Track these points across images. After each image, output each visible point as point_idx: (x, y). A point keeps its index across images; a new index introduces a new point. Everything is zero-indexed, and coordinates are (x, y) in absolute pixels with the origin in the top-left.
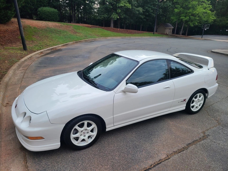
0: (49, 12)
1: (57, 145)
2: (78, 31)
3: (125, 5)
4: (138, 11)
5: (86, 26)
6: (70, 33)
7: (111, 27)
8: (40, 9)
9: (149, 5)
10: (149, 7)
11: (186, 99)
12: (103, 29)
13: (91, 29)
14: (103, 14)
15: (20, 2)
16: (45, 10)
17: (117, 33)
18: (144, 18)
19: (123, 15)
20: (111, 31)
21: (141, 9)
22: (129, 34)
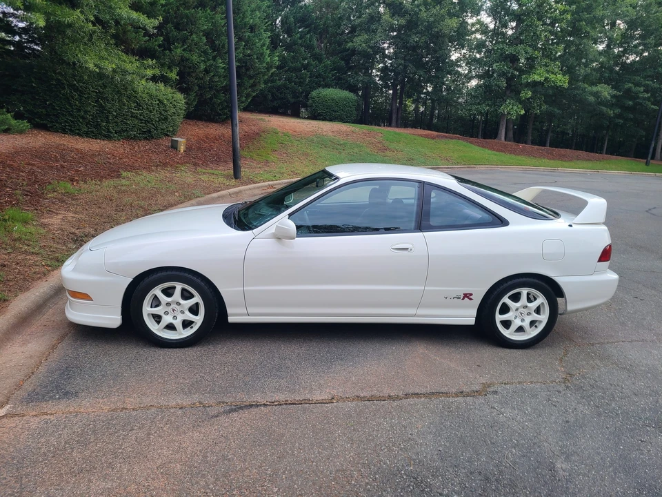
0: (333, 99)
1: (112, 318)
2: (393, 146)
3: (546, 79)
4: (596, 95)
5: (421, 136)
6: (368, 150)
7: (500, 139)
8: (314, 93)
9: (638, 78)
10: (637, 84)
11: (471, 295)
12: (471, 143)
13: (433, 142)
14: (479, 104)
15: (263, 76)
16: (324, 96)
17: (513, 156)
18: (619, 116)
19: (541, 107)
20: (494, 150)
21: (606, 91)
22: (553, 159)
